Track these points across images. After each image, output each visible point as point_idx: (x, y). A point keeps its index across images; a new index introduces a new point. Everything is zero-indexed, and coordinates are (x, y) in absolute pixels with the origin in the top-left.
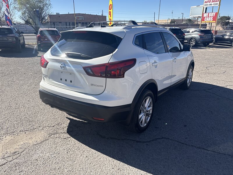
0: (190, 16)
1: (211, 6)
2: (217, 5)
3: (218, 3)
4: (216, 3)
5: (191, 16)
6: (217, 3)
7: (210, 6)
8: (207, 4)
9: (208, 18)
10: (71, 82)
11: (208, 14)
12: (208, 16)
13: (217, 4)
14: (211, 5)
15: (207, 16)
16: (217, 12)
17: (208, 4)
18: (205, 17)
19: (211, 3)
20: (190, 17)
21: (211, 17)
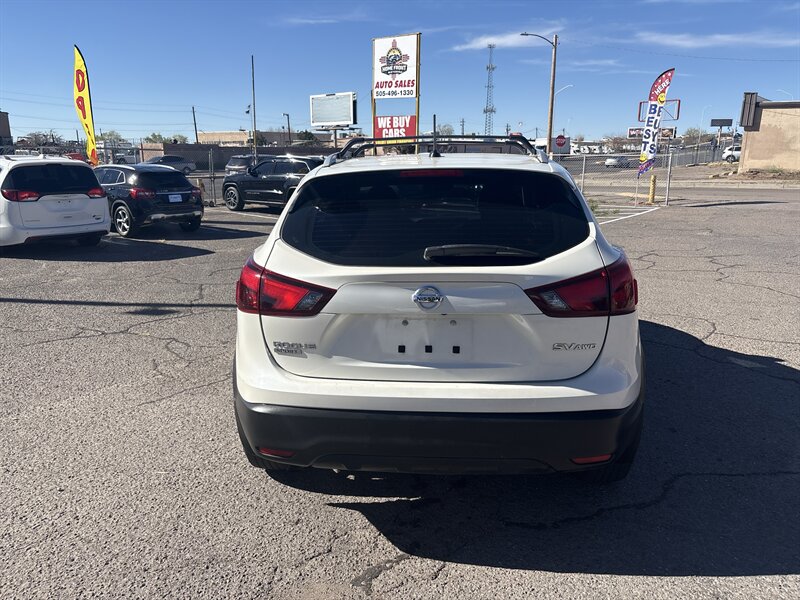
0: (313, 125)
1: (394, 96)
2: (410, 96)
3: (414, 89)
4: (407, 89)
5: (316, 124)
6: (410, 89)
7: (390, 97)
8: (382, 90)
9: (391, 130)
10: (456, 350)
11: (391, 120)
12: (391, 124)
13: (410, 92)
14: (394, 93)
15: (389, 126)
16: (415, 114)
17: (387, 92)
18: (382, 129)
19: (393, 89)
20: (313, 127)
21: (399, 128)
